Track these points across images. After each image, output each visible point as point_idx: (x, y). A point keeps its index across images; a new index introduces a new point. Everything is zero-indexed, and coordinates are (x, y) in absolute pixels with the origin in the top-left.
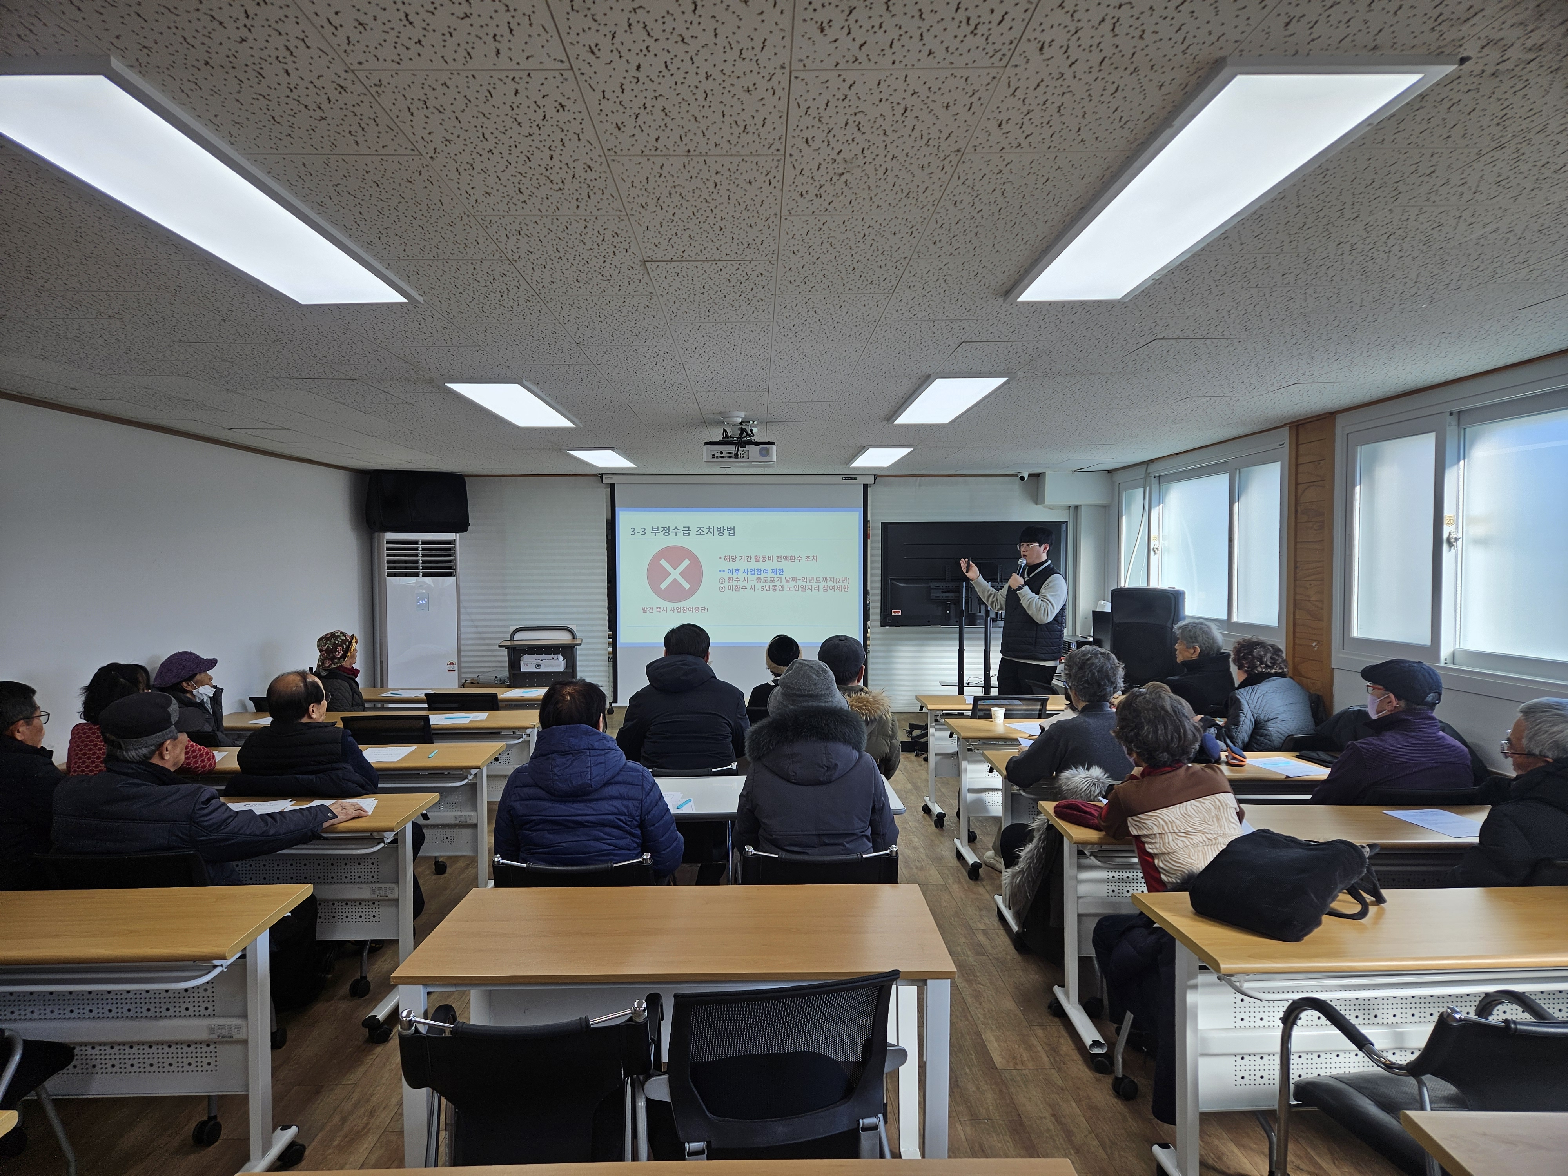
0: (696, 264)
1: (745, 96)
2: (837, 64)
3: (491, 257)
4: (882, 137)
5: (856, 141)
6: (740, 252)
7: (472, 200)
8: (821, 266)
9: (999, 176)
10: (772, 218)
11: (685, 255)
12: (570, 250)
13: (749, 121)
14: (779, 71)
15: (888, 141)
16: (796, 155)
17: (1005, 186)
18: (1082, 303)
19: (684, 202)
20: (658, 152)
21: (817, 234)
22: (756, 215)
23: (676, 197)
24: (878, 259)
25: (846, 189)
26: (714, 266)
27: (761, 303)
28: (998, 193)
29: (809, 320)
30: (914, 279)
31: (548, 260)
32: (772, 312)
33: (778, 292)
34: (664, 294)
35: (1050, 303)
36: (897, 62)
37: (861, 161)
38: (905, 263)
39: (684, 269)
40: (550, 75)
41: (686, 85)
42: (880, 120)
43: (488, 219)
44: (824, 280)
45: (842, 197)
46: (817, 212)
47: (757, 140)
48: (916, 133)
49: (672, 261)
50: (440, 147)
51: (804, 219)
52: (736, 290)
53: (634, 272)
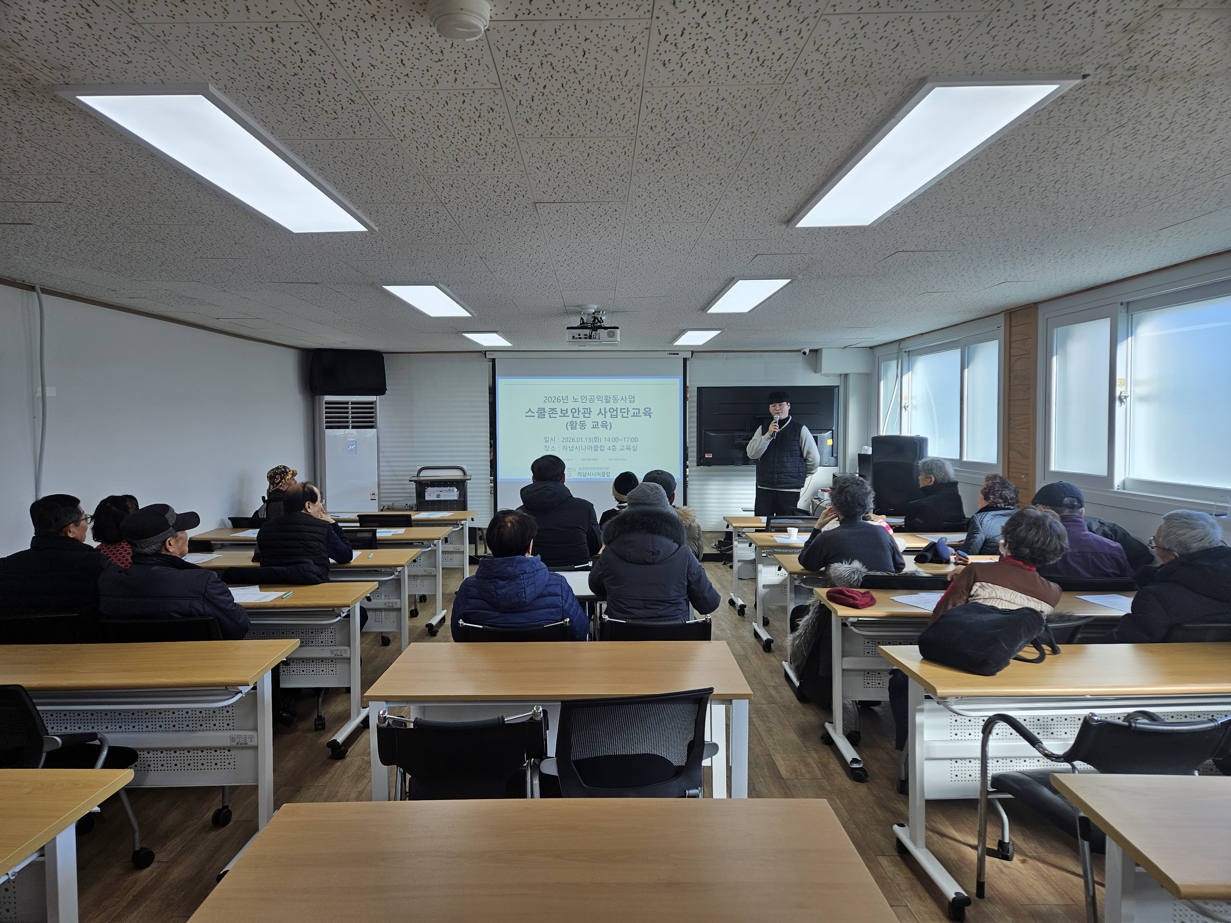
0: (570, 204)
1: (612, 103)
2: (673, 83)
3: (430, 201)
4: (702, 125)
5: (684, 127)
6: (601, 196)
7: (424, 165)
8: (657, 204)
9: (781, 147)
10: (626, 175)
11: (563, 199)
12: (485, 197)
13: (614, 116)
14: (635, 88)
15: (706, 128)
16: (644, 136)
17: (785, 153)
18: (843, 228)
19: (566, 165)
20: (552, 136)
21: (656, 184)
22: (615, 173)
23: (561, 163)
24: (698, 200)
25: (676, 157)
26: (583, 205)
27: (614, 229)
28: (780, 157)
29: (647, 241)
30: (723, 212)
31: (469, 203)
32: (621, 235)
33: (627, 222)
34: (546, 224)
35: (820, 228)
36: (712, 82)
37: (687, 139)
38: (716, 202)
39: (562, 208)
40: (487, 92)
41: (574, 97)
42: (700, 116)
43: (432, 177)
44: (659, 214)
45: (674, 162)
46: (656, 171)
47: (619, 128)
48: (725, 122)
49: (554, 202)
50: (408, 134)
51: (647, 175)
52: (597, 221)
53: (527, 209)
